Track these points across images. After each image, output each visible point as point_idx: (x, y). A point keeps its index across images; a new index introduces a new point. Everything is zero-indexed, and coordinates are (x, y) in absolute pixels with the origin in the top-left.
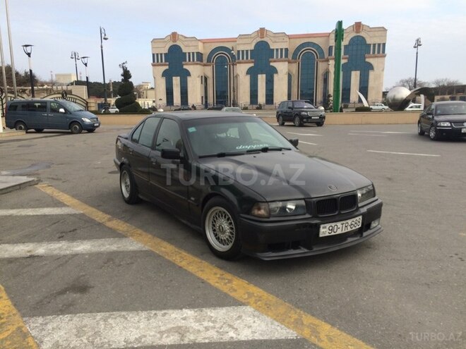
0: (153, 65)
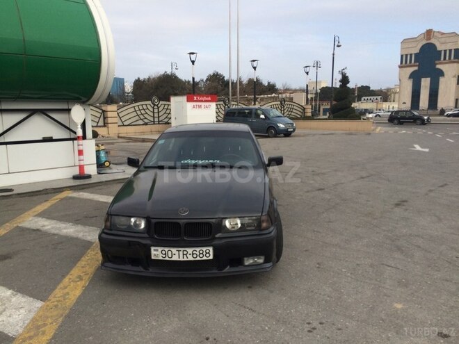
0: (400, 67)
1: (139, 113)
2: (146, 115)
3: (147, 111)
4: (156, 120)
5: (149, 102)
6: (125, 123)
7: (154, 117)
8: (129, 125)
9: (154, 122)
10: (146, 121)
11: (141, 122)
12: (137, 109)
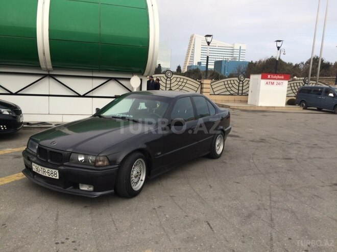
1: (227, 86)
2: (232, 88)
3: (234, 85)
4: (240, 92)
5: (237, 79)
6: (216, 93)
7: (238, 90)
8: (218, 94)
9: (238, 93)
10: (232, 92)
11: (228, 93)
12: (226, 83)
